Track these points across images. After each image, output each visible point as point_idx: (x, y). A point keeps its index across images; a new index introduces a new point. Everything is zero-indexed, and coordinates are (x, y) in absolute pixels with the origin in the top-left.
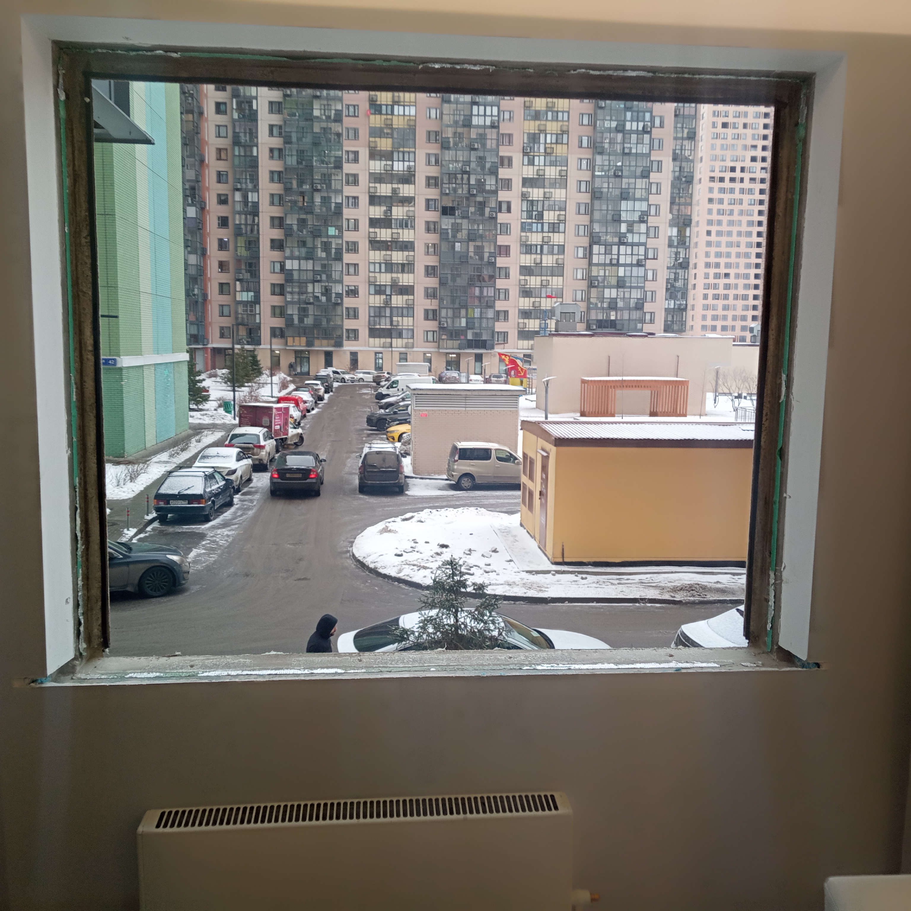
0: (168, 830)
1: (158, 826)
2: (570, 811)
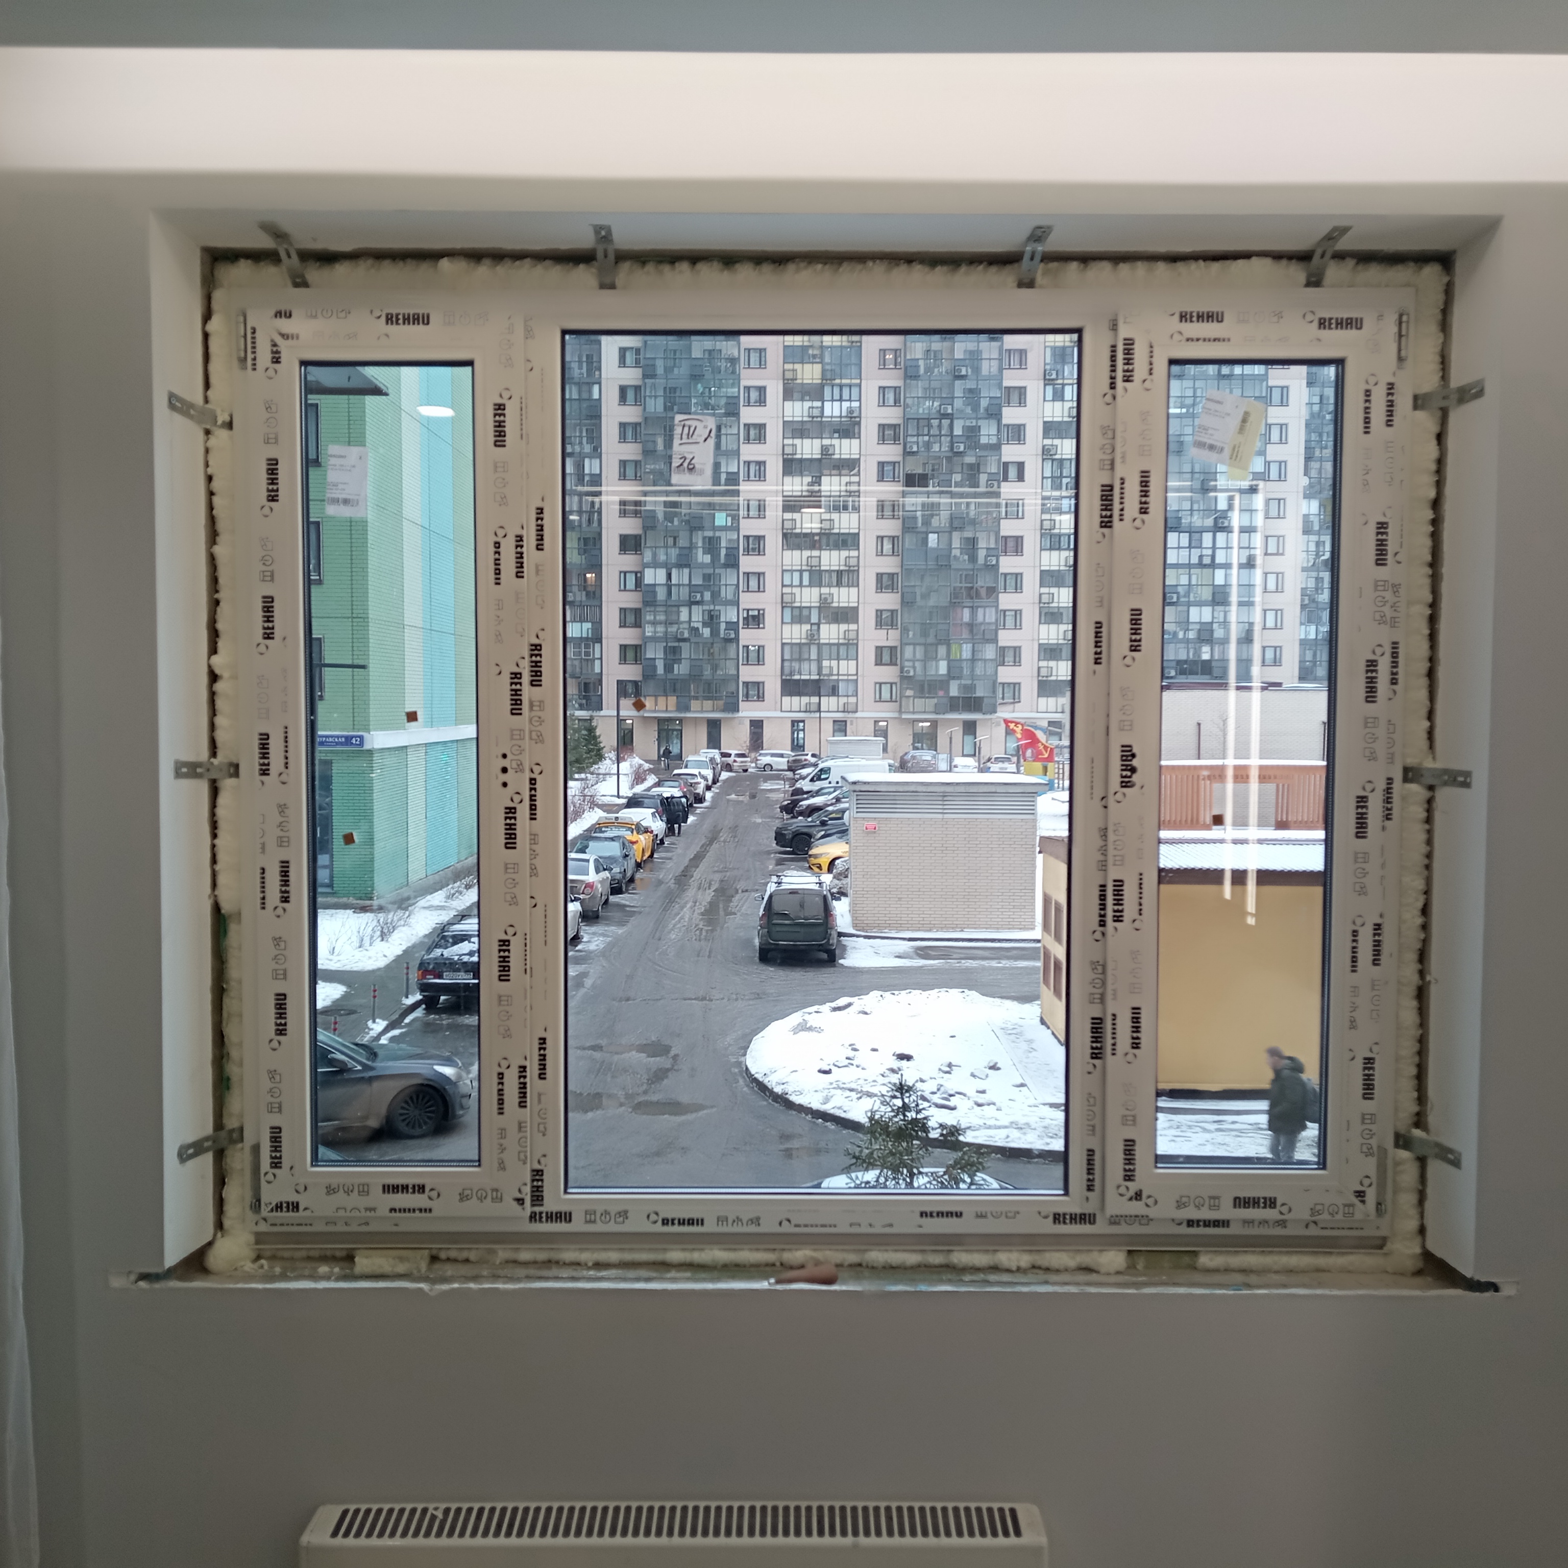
0: (351, 1541)
1: (335, 1534)
2: (1043, 1540)
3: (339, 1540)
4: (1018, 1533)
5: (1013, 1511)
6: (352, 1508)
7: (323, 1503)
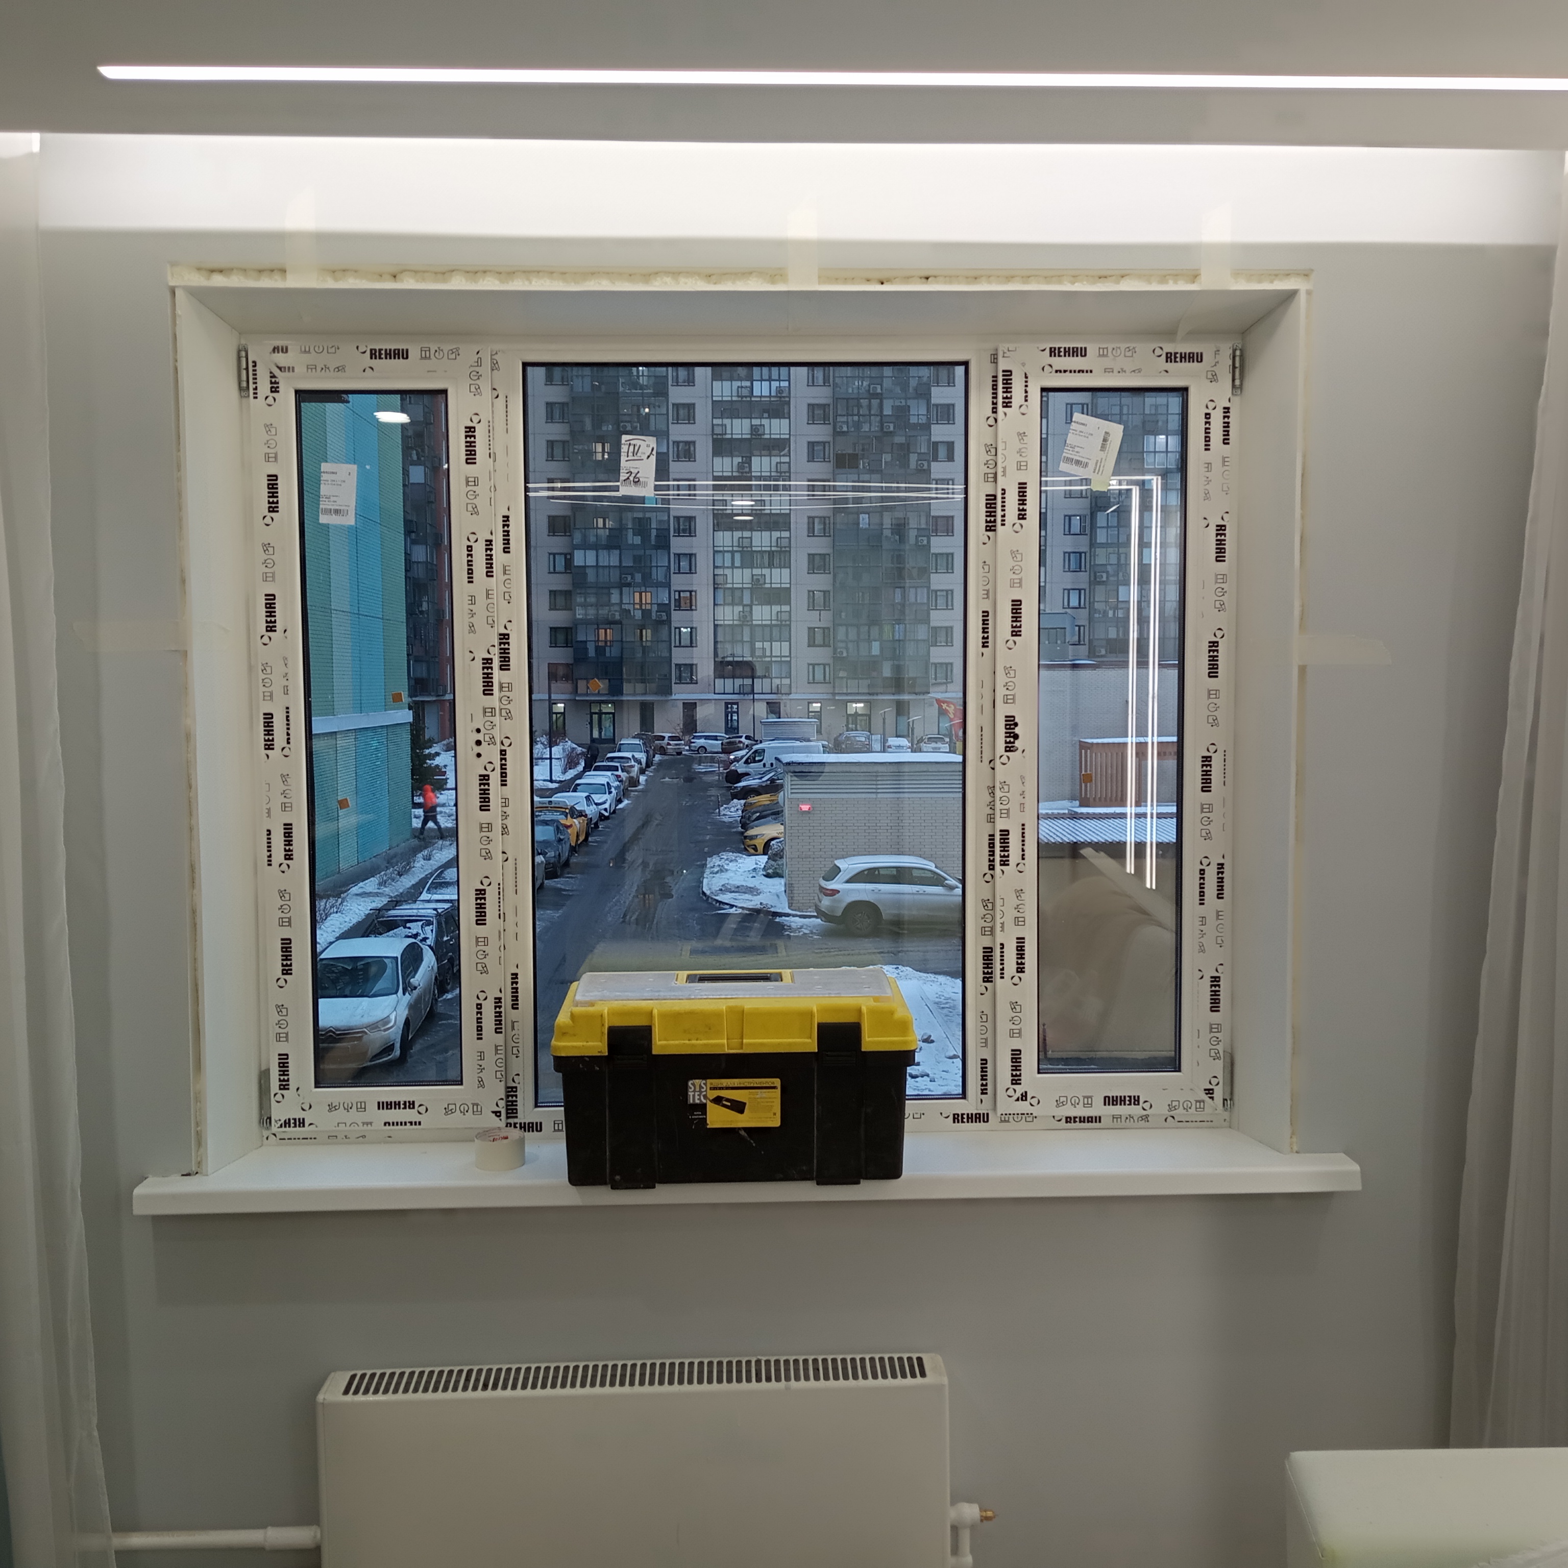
1: (346, 1392)
2: (945, 1380)
3: (350, 1397)
4: (923, 1374)
5: (920, 1360)
6: (359, 1373)
7: (335, 1371)
